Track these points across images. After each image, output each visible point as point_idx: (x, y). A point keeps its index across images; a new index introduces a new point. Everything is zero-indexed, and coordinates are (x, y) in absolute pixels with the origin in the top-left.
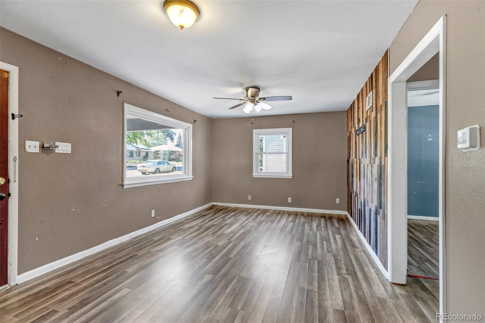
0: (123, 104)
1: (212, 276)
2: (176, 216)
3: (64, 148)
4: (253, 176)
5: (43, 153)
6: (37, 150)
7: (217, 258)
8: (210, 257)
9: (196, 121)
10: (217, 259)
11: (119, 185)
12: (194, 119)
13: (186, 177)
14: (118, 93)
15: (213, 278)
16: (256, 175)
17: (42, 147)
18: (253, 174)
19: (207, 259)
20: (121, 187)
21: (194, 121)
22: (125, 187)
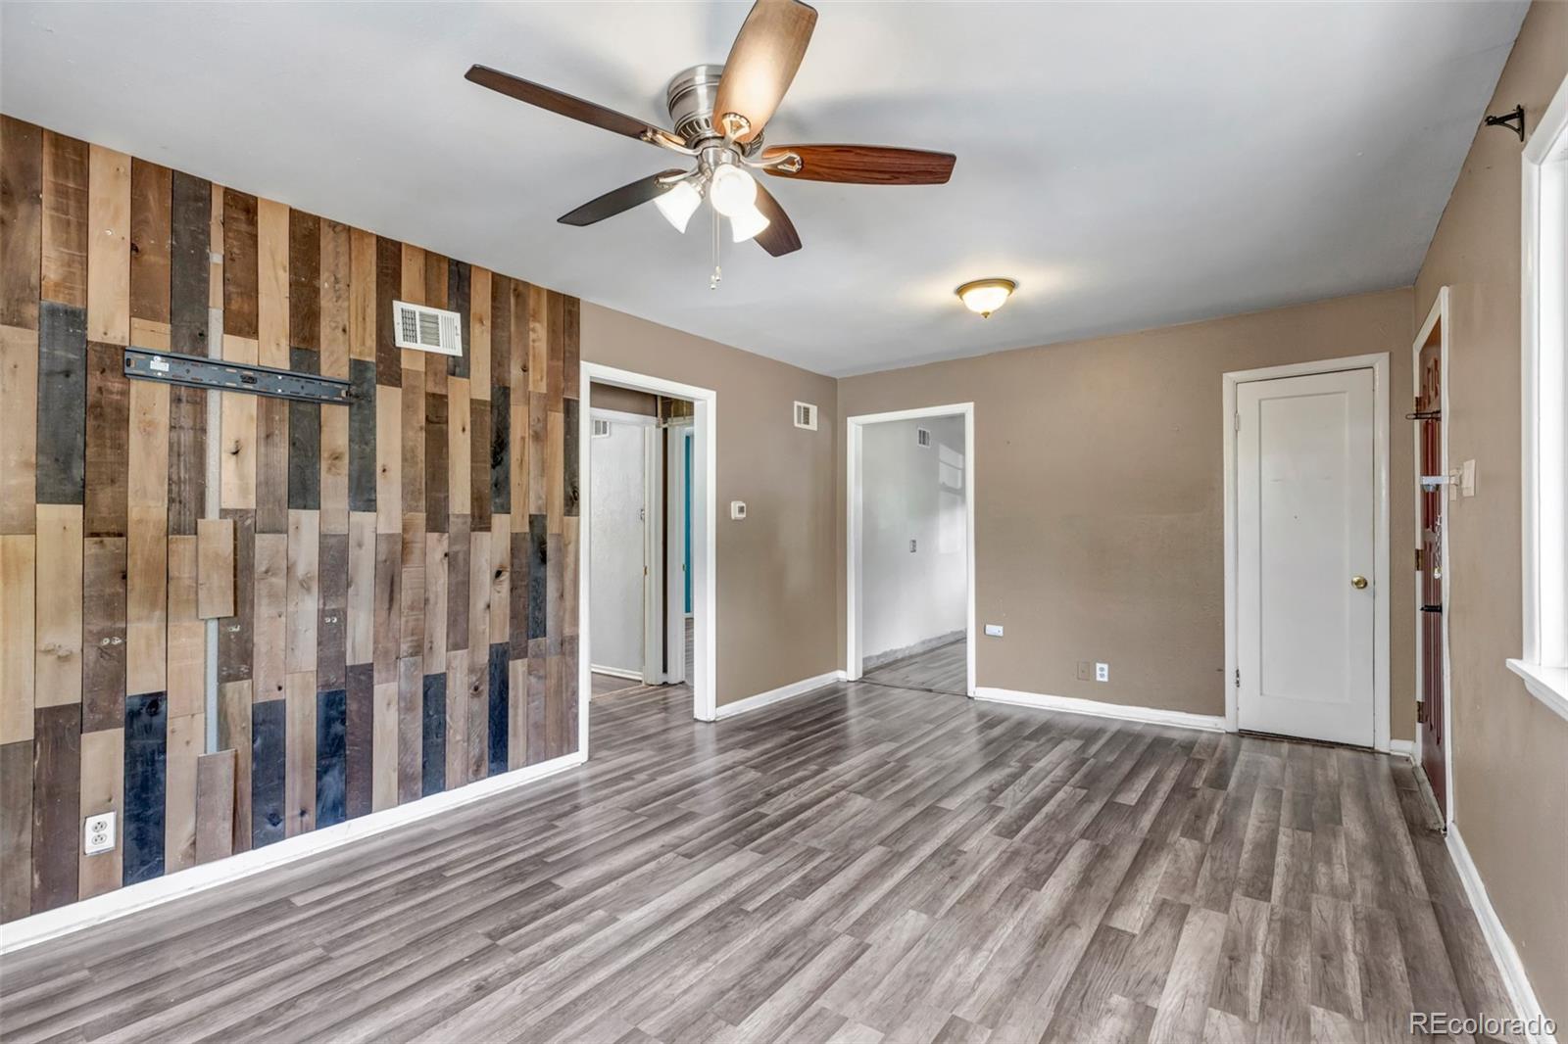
1: (943, 805)
7: (929, 849)
8: (953, 857)
10: (929, 843)
15: (939, 800)
19: (961, 848)
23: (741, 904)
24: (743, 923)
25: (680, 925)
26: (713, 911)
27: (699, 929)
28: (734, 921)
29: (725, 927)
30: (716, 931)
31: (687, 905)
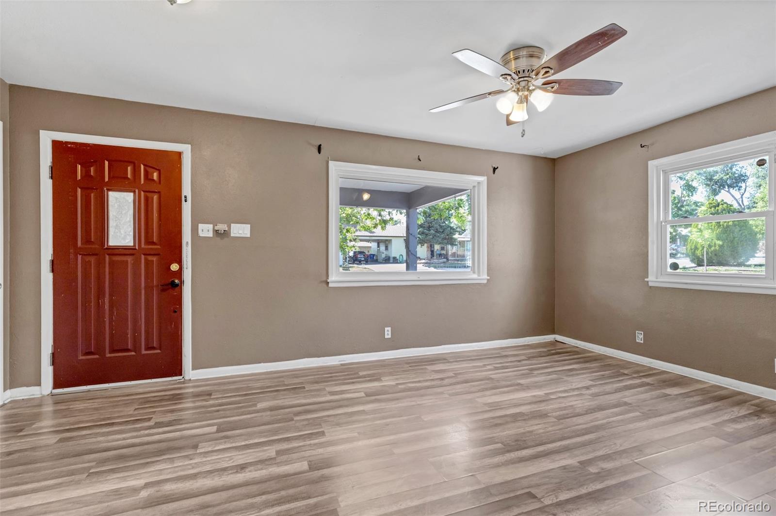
0: (328, 163)
2: (443, 346)
3: (241, 230)
4: (648, 282)
5: (217, 237)
6: (211, 234)
9: (497, 168)
11: (322, 282)
12: (494, 166)
13: (475, 276)
14: (319, 149)
16: (658, 280)
17: (216, 232)
18: (648, 277)
20: (324, 285)
21: (492, 170)
22: (331, 285)
23: (504, 448)
24: (507, 440)
25: (540, 449)
26: (520, 450)
27: (530, 444)
28: (510, 442)
29: (516, 441)
30: (521, 440)
31: (536, 458)
